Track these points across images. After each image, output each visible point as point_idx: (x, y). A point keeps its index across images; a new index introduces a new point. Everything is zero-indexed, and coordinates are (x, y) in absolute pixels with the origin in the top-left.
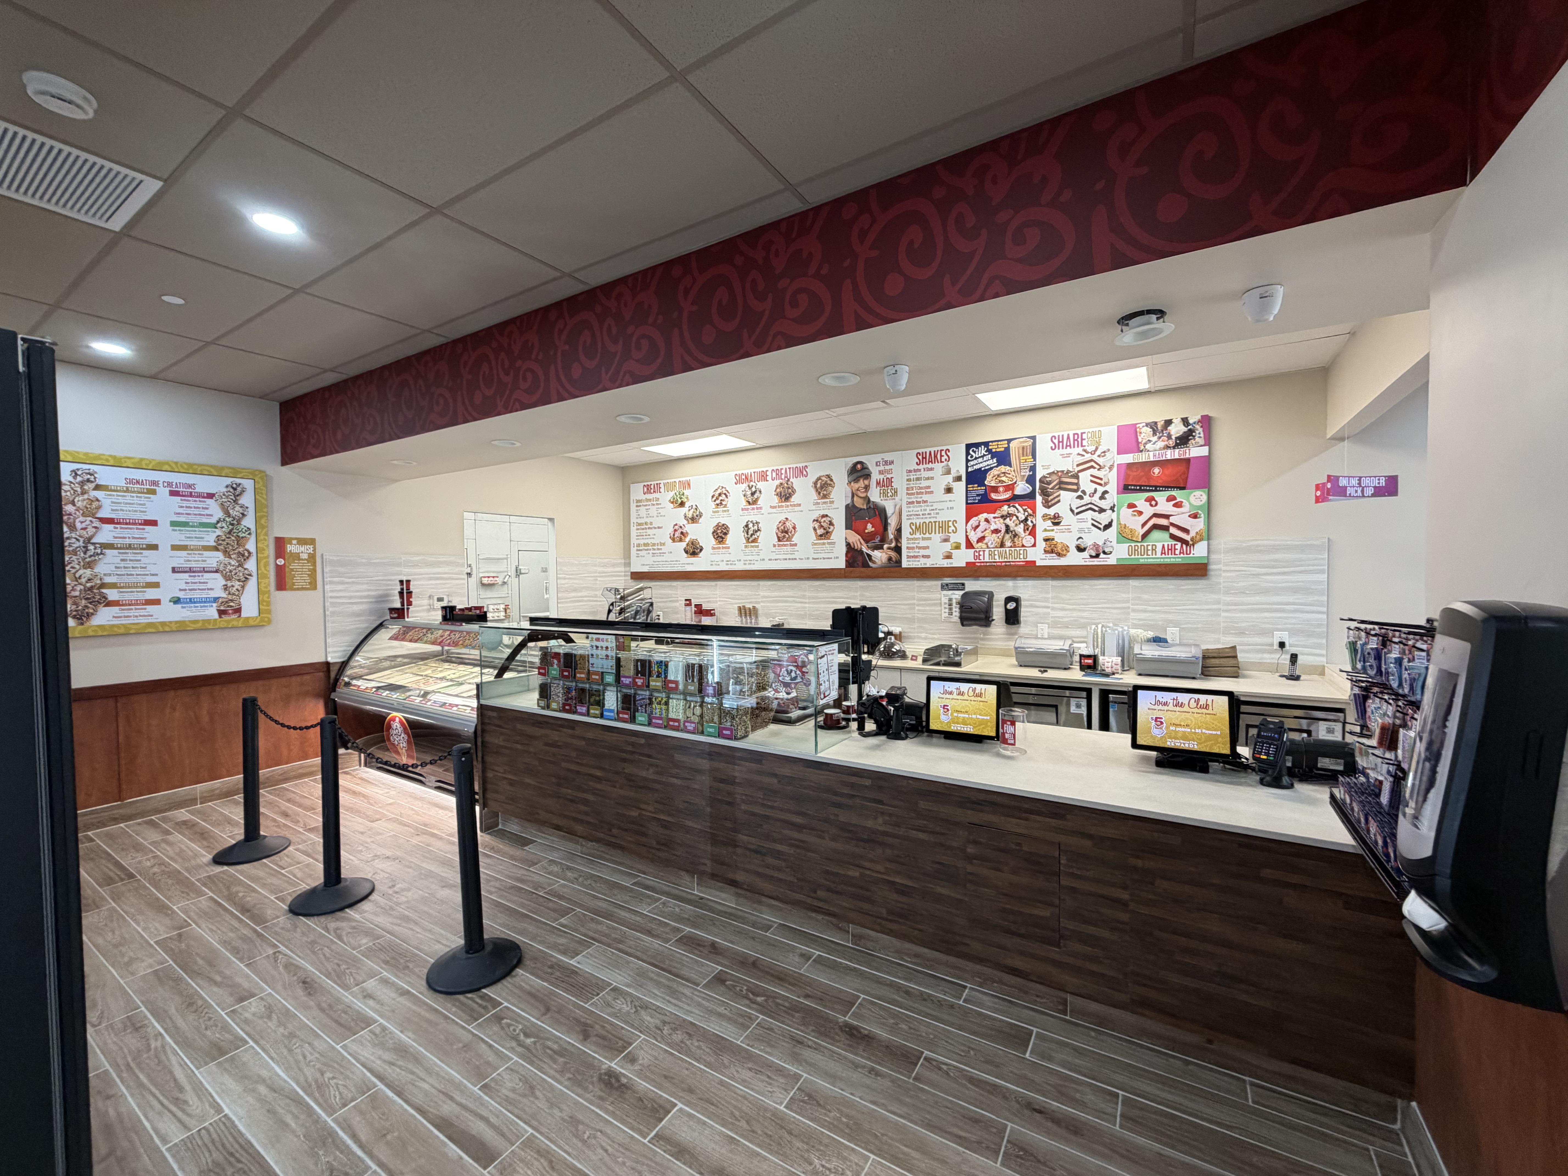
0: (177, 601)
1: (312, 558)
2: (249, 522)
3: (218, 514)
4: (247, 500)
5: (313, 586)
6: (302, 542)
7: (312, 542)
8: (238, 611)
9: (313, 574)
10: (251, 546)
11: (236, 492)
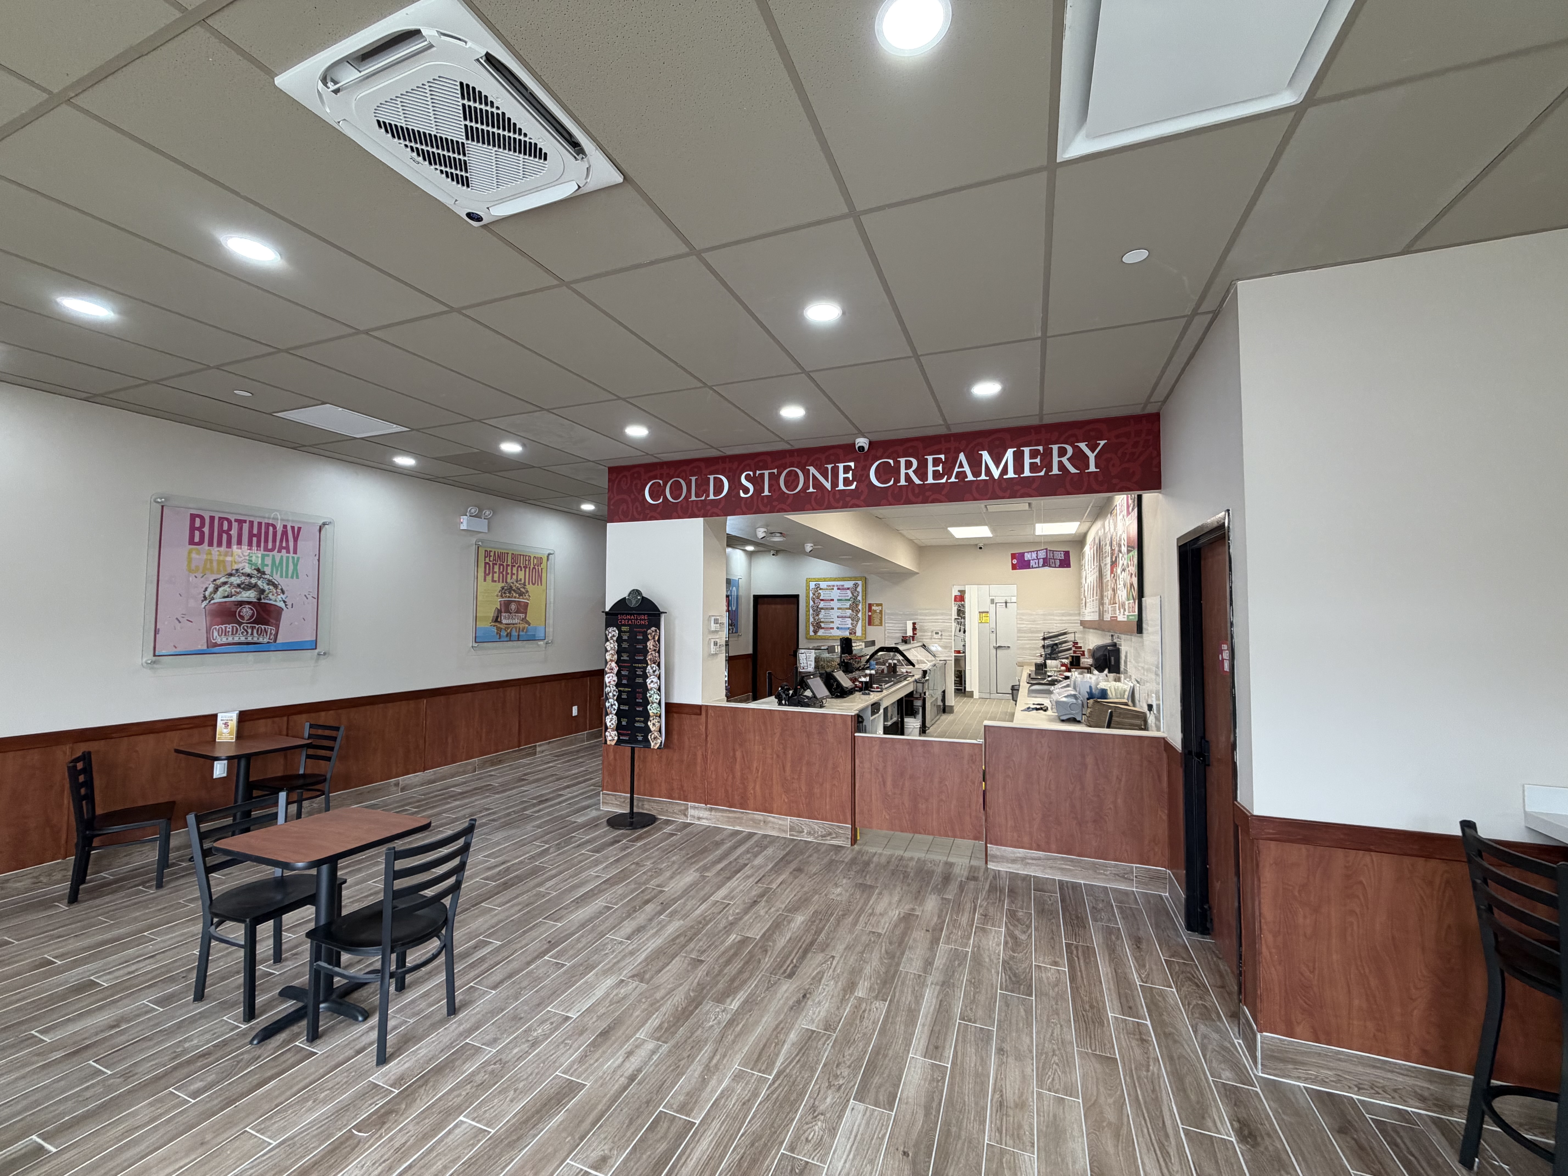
0: (838, 628)
1: (881, 611)
2: (860, 598)
3: (851, 595)
4: (859, 589)
5: (881, 625)
6: (878, 605)
7: (881, 605)
8: (855, 633)
9: (881, 620)
10: (860, 607)
11: (856, 586)
